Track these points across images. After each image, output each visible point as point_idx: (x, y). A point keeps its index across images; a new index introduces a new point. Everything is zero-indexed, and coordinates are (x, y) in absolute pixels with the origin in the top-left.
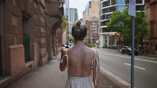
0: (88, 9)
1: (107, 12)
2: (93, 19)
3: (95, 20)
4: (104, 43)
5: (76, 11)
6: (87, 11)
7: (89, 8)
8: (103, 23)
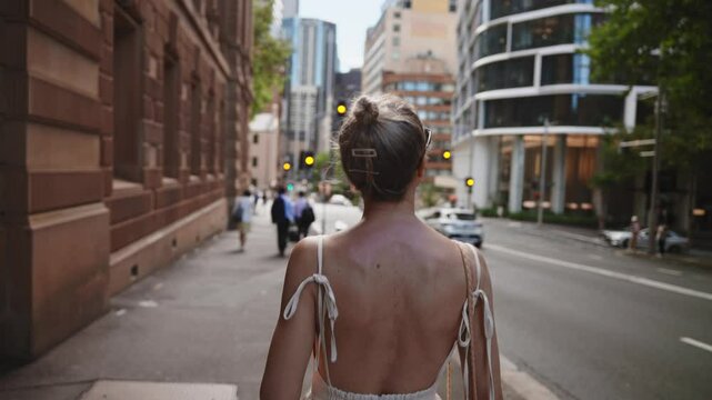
0: (398, 15)
1: (516, 8)
2: (419, 63)
3: (428, 69)
4: (494, 189)
5: (331, 34)
6: (391, 22)
7: (398, 10)
8: (491, 76)
